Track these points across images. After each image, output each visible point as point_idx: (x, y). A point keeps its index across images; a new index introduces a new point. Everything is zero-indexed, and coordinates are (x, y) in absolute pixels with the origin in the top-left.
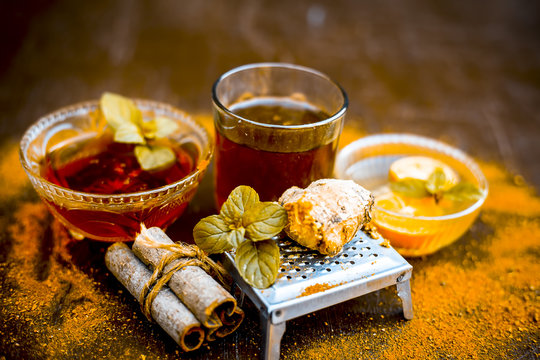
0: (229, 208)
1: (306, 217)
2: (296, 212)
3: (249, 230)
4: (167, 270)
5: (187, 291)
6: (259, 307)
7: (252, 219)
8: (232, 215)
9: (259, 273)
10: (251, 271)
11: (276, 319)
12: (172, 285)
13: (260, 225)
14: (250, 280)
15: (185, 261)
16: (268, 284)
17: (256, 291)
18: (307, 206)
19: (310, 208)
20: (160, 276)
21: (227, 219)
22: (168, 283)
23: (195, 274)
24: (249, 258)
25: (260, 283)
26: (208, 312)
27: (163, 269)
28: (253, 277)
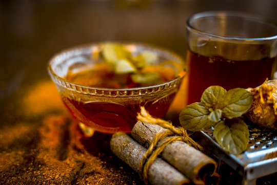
0: (208, 96)
1: (269, 98)
2: (261, 94)
3: (225, 112)
4: (160, 144)
5: (177, 157)
6: (235, 168)
7: (226, 103)
8: (210, 100)
9: (233, 144)
10: (228, 142)
11: (249, 176)
12: (165, 155)
13: (234, 106)
14: (227, 148)
15: (175, 138)
16: (241, 151)
17: (233, 156)
18: (270, 88)
19: (271, 90)
20: (155, 148)
21: (207, 104)
22: (162, 153)
23: (183, 145)
24: (224, 133)
25: (235, 150)
26: (196, 171)
27: (157, 144)
28: (229, 147)
